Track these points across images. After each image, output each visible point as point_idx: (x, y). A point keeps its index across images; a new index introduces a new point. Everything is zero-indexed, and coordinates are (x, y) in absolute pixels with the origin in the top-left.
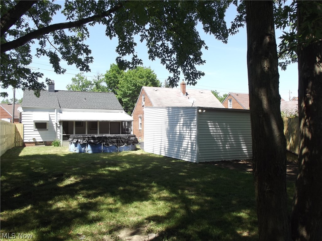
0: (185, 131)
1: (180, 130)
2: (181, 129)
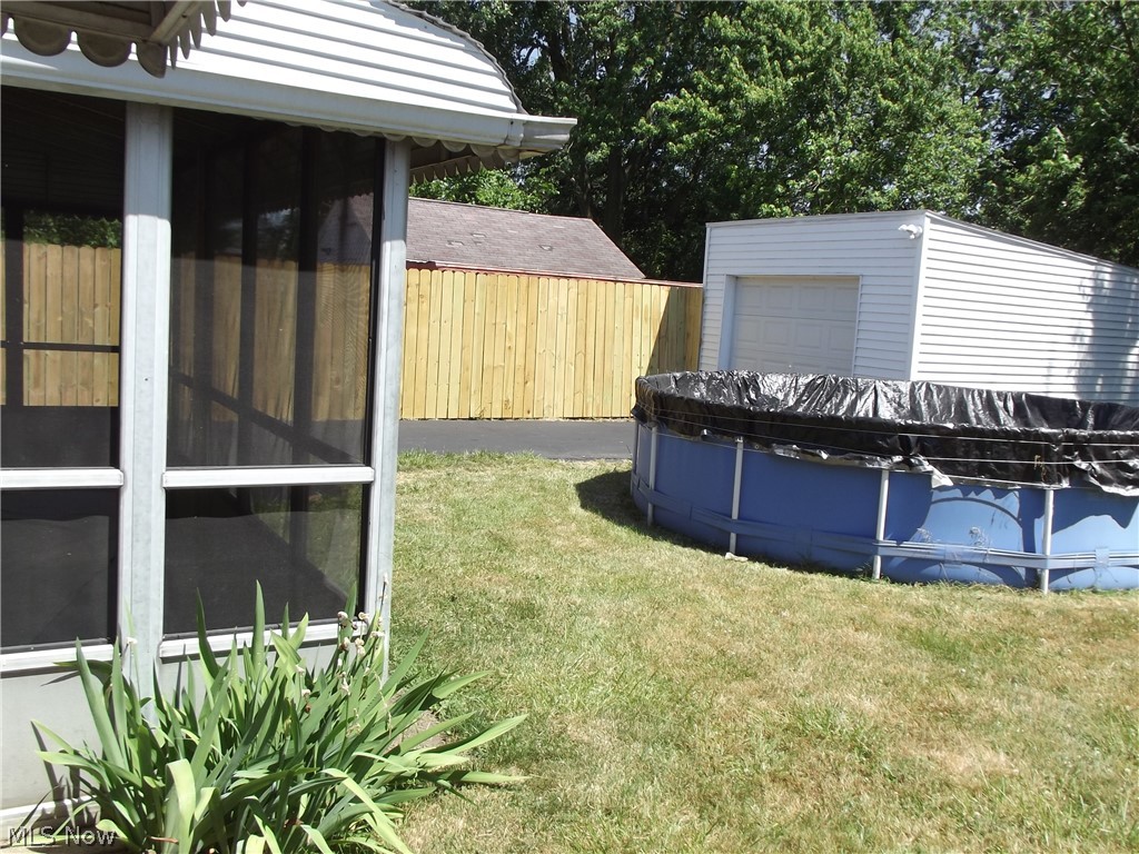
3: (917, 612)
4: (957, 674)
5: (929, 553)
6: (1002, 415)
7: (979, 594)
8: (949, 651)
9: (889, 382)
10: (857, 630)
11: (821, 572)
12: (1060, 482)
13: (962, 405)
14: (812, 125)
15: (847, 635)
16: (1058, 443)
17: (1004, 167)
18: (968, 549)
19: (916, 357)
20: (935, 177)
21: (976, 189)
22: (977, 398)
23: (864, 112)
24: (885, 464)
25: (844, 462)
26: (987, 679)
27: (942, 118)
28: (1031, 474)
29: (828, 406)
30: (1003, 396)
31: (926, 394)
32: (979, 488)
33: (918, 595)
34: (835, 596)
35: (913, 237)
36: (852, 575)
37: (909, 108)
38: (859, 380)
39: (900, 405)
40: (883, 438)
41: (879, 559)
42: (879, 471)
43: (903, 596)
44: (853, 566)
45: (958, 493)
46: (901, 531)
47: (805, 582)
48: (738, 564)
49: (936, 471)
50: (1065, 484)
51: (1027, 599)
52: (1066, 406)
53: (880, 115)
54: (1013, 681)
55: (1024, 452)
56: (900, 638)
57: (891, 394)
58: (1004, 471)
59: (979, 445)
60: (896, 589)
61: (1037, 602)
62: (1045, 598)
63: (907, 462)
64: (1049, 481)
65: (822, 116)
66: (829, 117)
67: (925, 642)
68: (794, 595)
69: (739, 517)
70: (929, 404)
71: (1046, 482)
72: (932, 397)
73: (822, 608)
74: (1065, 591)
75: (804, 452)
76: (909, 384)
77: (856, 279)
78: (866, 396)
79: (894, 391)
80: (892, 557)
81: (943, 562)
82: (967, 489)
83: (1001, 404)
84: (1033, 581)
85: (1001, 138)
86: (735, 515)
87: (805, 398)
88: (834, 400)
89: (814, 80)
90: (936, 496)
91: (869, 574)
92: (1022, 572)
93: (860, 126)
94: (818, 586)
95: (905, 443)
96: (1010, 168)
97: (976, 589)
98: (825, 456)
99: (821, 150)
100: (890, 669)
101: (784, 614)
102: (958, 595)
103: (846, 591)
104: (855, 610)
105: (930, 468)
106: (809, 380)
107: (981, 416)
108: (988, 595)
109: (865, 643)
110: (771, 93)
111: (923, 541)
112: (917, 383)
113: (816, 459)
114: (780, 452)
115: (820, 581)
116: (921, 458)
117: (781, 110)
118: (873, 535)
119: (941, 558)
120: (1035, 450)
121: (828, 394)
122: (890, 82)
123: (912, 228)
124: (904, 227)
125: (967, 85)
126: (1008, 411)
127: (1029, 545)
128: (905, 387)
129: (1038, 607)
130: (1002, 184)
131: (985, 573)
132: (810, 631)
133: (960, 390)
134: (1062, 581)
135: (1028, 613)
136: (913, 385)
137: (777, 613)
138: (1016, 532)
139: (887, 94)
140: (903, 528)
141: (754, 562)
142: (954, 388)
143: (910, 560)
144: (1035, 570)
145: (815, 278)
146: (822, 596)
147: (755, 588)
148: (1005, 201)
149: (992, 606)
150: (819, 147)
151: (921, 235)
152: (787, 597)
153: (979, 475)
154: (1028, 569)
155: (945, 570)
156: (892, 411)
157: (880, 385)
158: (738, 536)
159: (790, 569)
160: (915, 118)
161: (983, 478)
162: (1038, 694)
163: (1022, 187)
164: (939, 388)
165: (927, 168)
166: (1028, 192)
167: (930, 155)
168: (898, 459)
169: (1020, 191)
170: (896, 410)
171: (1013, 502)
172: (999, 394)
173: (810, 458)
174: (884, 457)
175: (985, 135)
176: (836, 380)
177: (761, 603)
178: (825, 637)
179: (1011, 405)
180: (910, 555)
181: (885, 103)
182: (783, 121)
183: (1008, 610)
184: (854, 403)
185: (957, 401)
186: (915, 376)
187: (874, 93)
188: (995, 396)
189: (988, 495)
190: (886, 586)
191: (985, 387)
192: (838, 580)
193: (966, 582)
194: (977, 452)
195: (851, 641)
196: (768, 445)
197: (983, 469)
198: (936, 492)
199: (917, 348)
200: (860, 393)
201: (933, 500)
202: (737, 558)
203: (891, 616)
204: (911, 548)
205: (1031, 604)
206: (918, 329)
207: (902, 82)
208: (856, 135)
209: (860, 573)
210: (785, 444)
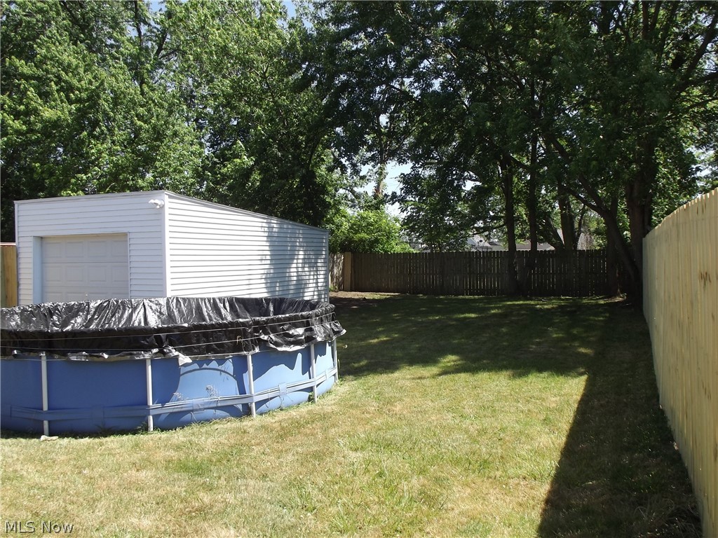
0: (308, 273)
1: (297, 272)
2: (300, 269)
3: (178, 448)
4: (205, 483)
5: (182, 408)
6: (223, 311)
7: (216, 426)
8: (198, 469)
9: (153, 300)
10: (138, 470)
11: (113, 435)
12: (254, 349)
13: (199, 309)
14: (91, 135)
15: (131, 476)
16: (250, 326)
17: (215, 163)
18: (206, 400)
19: (169, 282)
20: (175, 170)
21: (199, 175)
22: (207, 303)
23: (127, 128)
24: (147, 356)
25: (120, 358)
26: (222, 482)
27: (175, 134)
28: (237, 347)
29: (113, 319)
30: (222, 300)
31: (177, 305)
32: (209, 361)
33: (178, 436)
34: (123, 450)
35: (158, 207)
36: (135, 432)
37: (154, 128)
38: (133, 300)
39: (160, 313)
40: (144, 339)
41: (151, 418)
42: (144, 361)
43: (168, 439)
44: (135, 426)
45: (196, 366)
46: (163, 398)
47: (101, 444)
48: (51, 443)
49: (181, 355)
50: (257, 350)
51: (244, 423)
52: (258, 302)
53: (137, 131)
54: (238, 478)
55: (231, 335)
56: (166, 468)
57: (154, 307)
58: (221, 349)
59: (205, 334)
60: (164, 435)
61: (250, 424)
62: (256, 419)
63: (161, 352)
64: (247, 349)
65: (98, 130)
66: (102, 131)
67: (183, 467)
68: (92, 457)
69: (49, 409)
70: (179, 311)
71: (246, 351)
72: (181, 306)
73: (113, 461)
74: (266, 413)
75: (91, 356)
76: (165, 299)
77: (125, 235)
78: (138, 310)
79: (156, 304)
80: (160, 415)
81: (192, 411)
82: (200, 363)
83: (222, 305)
84: (247, 411)
85: (212, 146)
86: (45, 408)
87: (96, 317)
88: (117, 315)
89: (90, 107)
90: (183, 370)
91: (146, 429)
92: (240, 407)
93: (124, 137)
94: (111, 445)
95: (159, 340)
96: (218, 163)
97: (214, 424)
98: (106, 356)
99: (100, 152)
100: (161, 492)
101: (85, 472)
102: (203, 430)
103: (130, 444)
104: (136, 457)
105: (177, 353)
106: (97, 304)
107: (211, 315)
108: (222, 426)
109: (143, 478)
110: (59, 113)
111: (178, 400)
112: (170, 298)
113: (100, 359)
114: (74, 358)
115: (112, 441)
116: (170, 348)
117: (68, 125)
118: (146, 403)
119: (191, 408)
120: (237, 333)
121: (112, 312)
122: (141, 110)
123: (157, 201)
124: (152, 201)
125: (190, 115)
126: (226, 309)
127: (242, 390)
128: (163, 301)
129: (251, 427)
130: (214, 174)
131: (219, 412)
132: (104, 480)
133: (197, 299)
134: (263, 407)
135: (245, 432)
136: (168, 299)
137: (80, 473)
138: (233, 384)
139: (140, 117)
140: (164, 395)
141: (64, 438)
142: (193, 299)
143: (171, 414)
144: (247, 404)
145: (97, 236)
146: (113, 452)
147: (63, 458)
148: (217, 183)
149: (224, 433)
150: (98, 151)
151: (164, 206)
152: (88, 458)
153: (207, 353)
154: (243, 405)
155: (195, 416)
156: (157, 317)
157: (146, 302)
158: (49, 422)
159: (90, 437)
160: (159, 133)
161: (210, 355)
162: (252, 482)
163: (226, 175)
164: (184, 300)
165: (170, 164)
166: (230, 177)
167: (170, 157)
168: (155, 351)
169: (225, 177)
170: (158, 316)
171: (229, 366)
172: (220, 299)
173: (96, 359)
174: (146, 351)
175: (201, 145)
176: (117, 302)
177: (68, 469)
178: (116, 480)
179: (227, 305)
180: (171, 411)
181: (139, 123)
182: (70, 133)
183: (233, 432)
184: (131, 316)
185: (195, 307)
186: (169, 294)
187: (132, 117)
188: (218, 301)
189: (214, 364)
190: (158, 435)
191: (211, 296)
192: (125, 438)
193: (208, 420)
194: (205, 339)
195: (133, 479)
196: (64, 354)
197: (209, 349)
198: (182, 368)
199: (169, 275)
200: (134, 309)
201: (181, 373)
202: (50, 438)
203: (161, 455)
204: (171, 406)
205: (247, 425)
206: (168, 264)
207: (149, 110)
208: (123, 143)
209: (140, 429)
210: (77, 352)
